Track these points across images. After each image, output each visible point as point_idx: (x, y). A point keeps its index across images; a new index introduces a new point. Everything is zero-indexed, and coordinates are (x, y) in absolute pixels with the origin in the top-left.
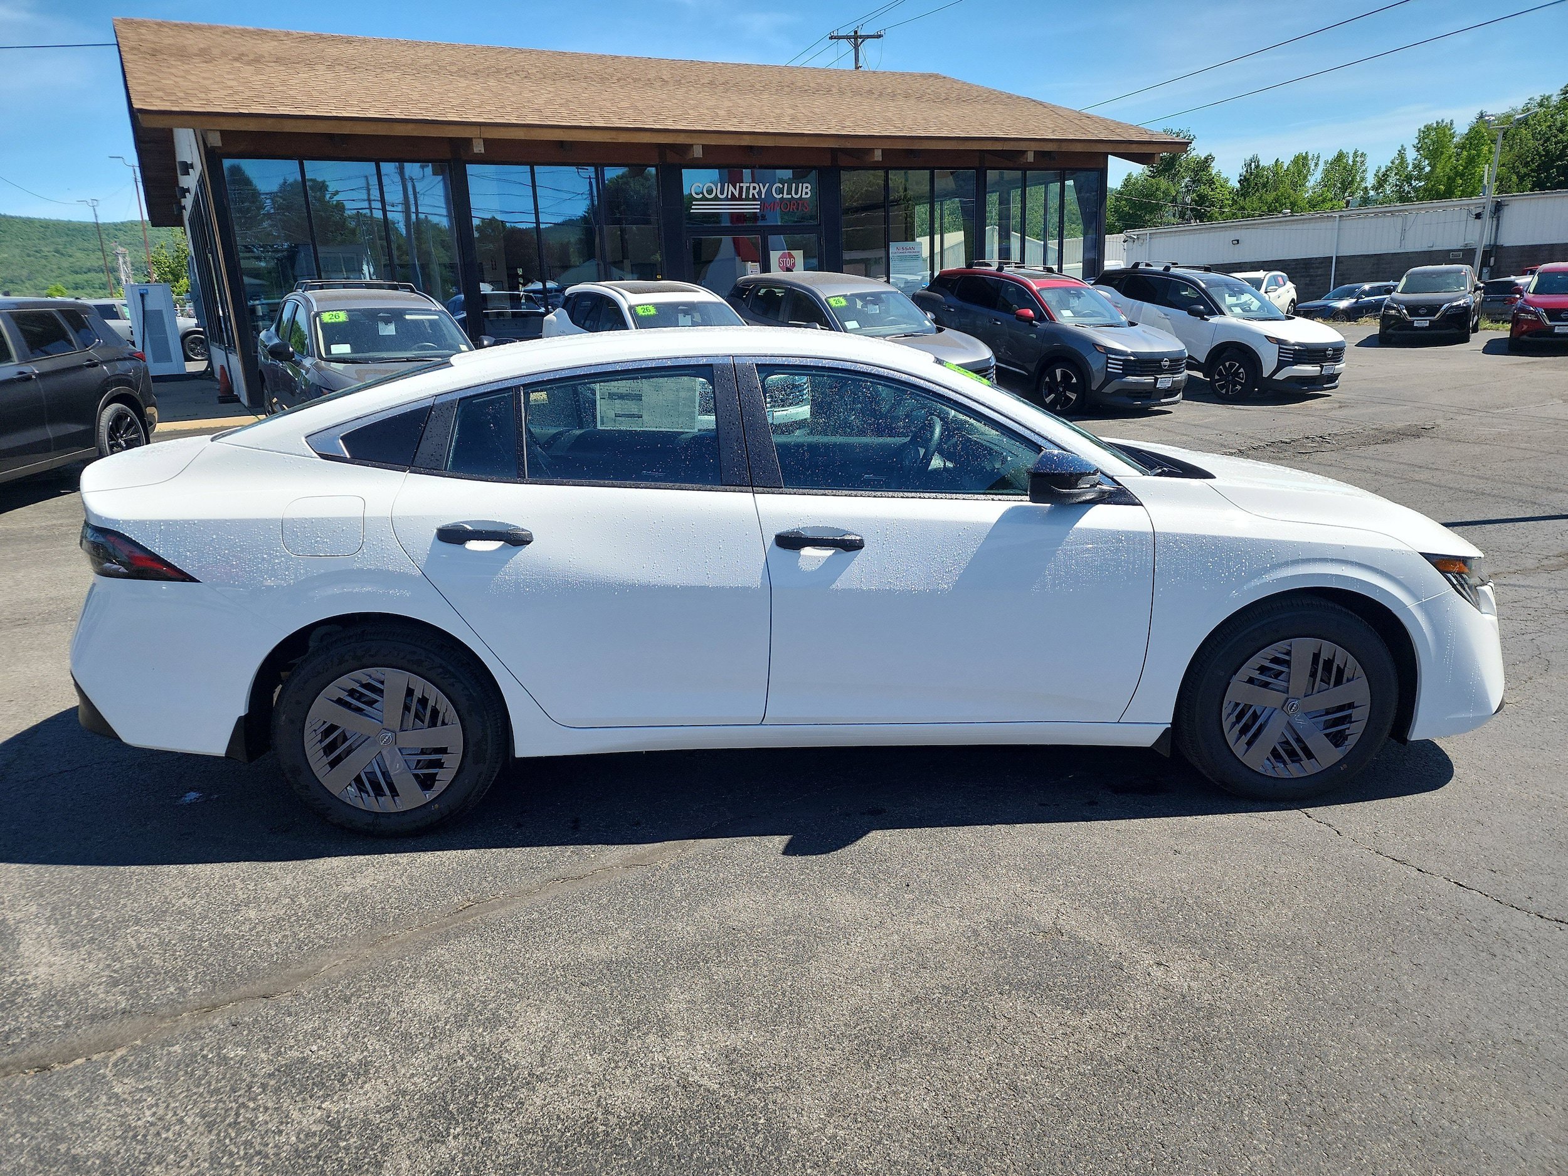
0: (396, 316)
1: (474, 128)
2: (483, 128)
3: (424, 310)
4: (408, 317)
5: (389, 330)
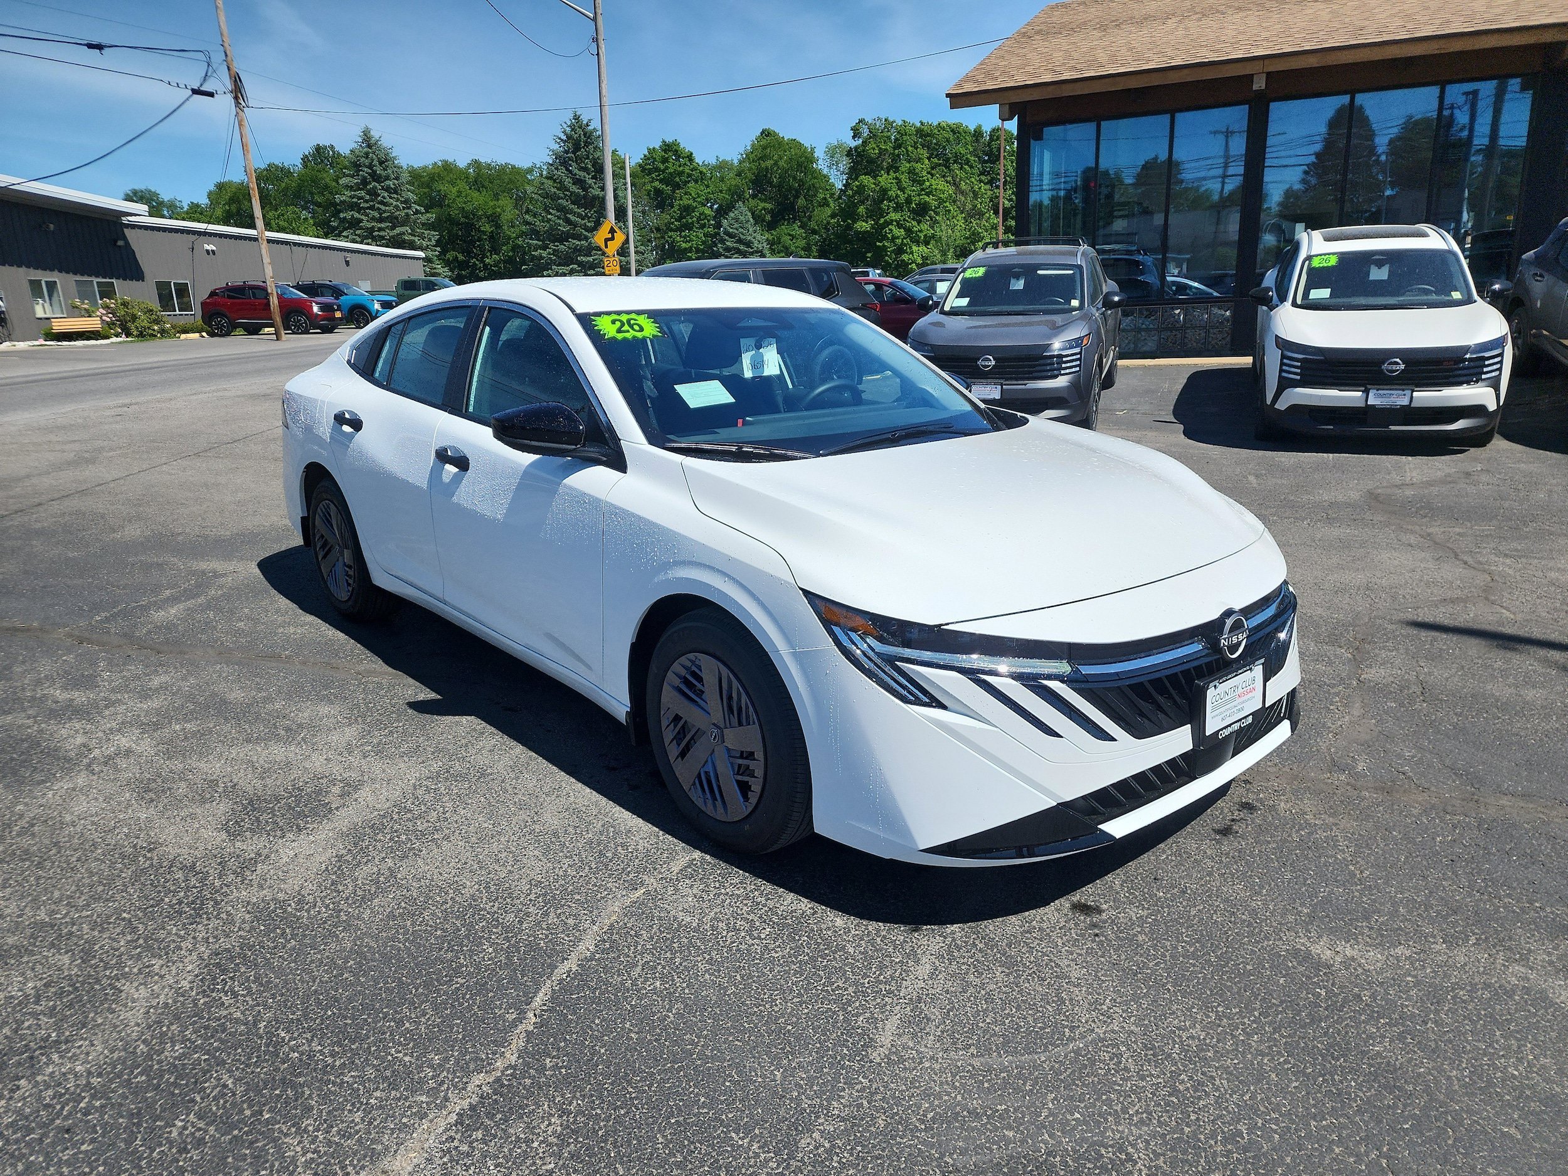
0: (1028, 271)
1: (1257, 62)
2: (1267, 62)
3: (1063, 265)
4: (1040, 272)
5: (1019, 285)
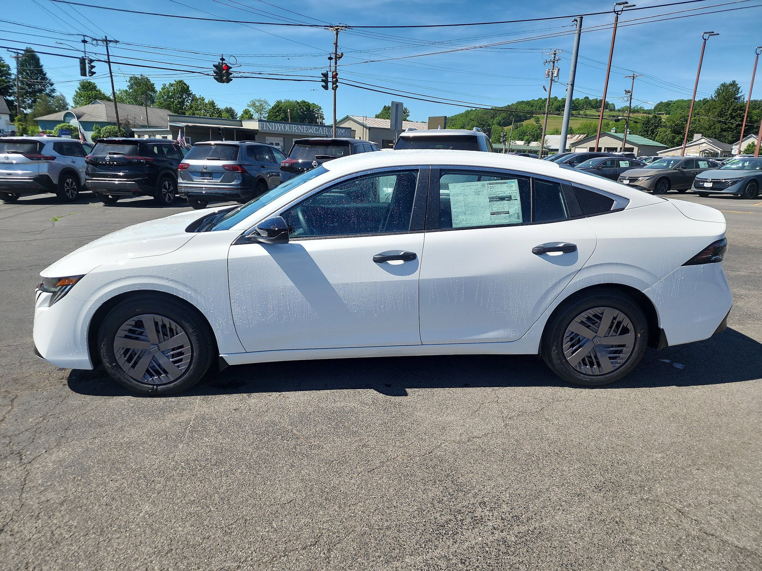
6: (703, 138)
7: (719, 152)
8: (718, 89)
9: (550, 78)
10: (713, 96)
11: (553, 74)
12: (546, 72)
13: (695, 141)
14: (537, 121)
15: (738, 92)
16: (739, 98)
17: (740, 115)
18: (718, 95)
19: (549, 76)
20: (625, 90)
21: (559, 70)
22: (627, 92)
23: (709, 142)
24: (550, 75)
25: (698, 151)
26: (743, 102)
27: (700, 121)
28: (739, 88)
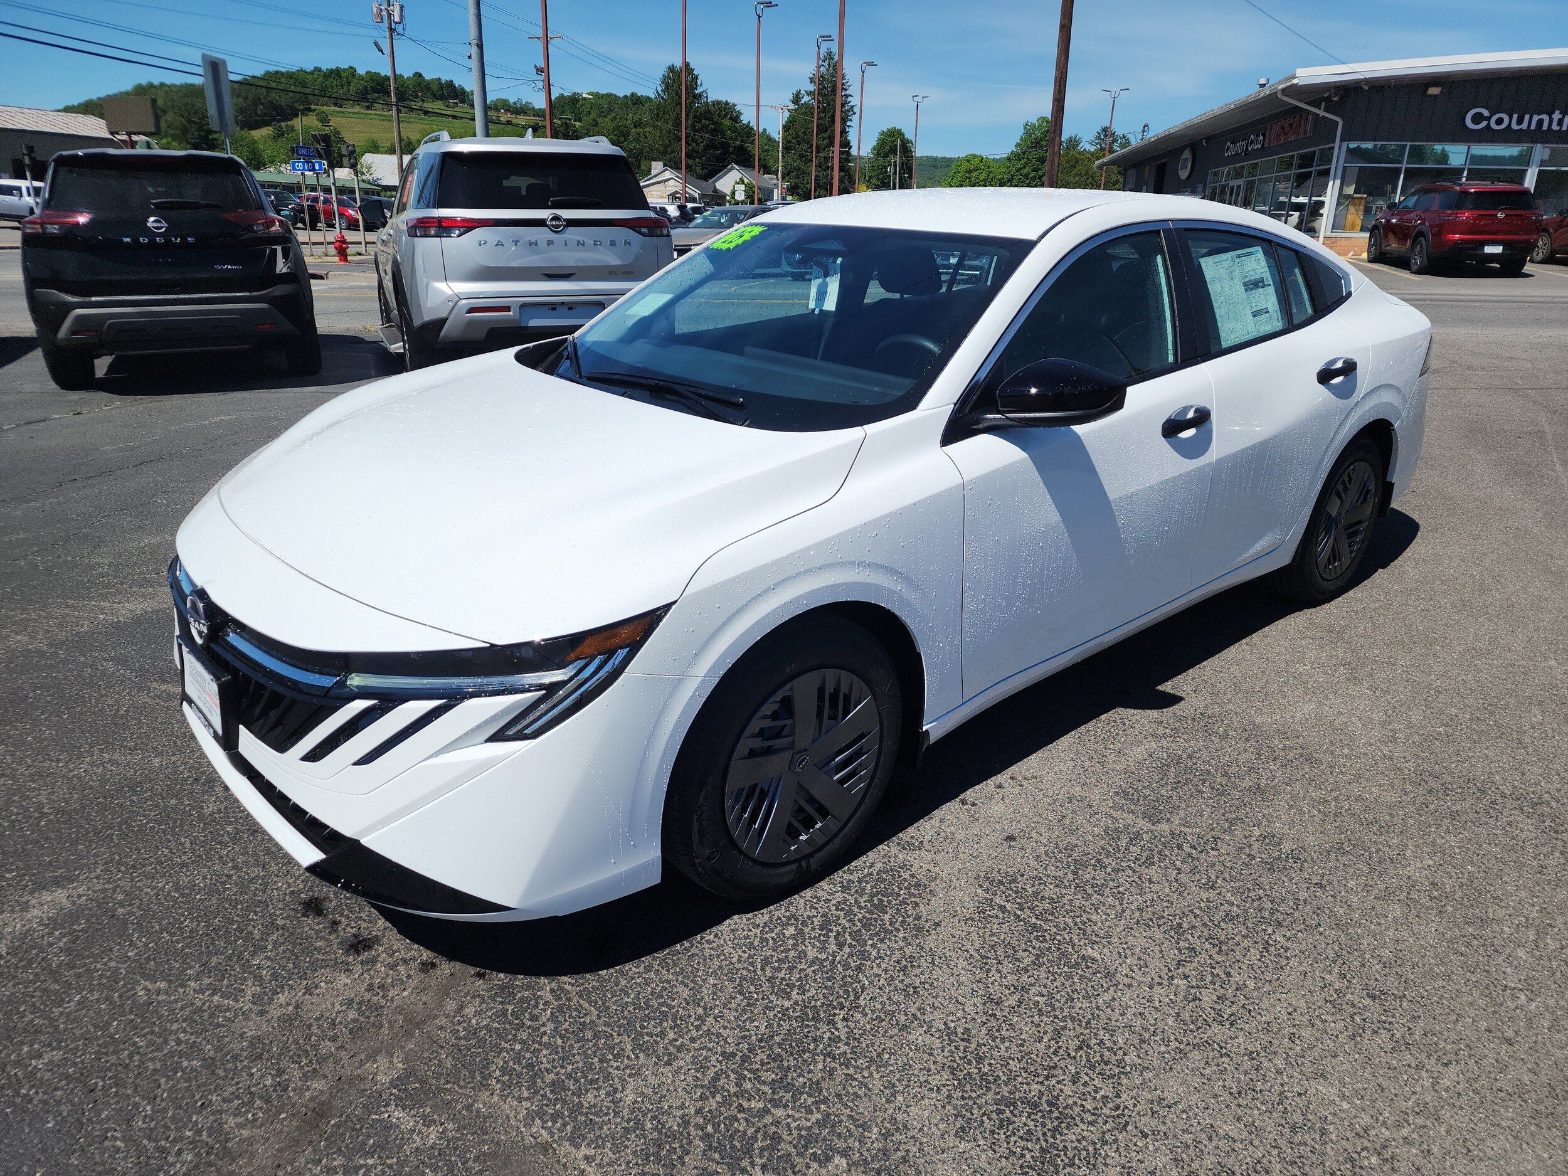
6: (666, 170)
7: (697, 196)
8: (664, 75)
9: (386, 24)
10: (659, 89)
11: (389, 15)
12: (375, 10)
13: (655, 176)
14: (324, 119)
15: (696, 83)
16: (700, 95)
17: (707, 128)
18: (667, 87)
19: (382, 19)
20: (535, 66)
21: (402, 8)
22: (539, 71)
23: (677, 177)
24: (386, 18)
25: (665, 195)
26: (707, 103)
27: (646, 137)
28: (697, 77)
